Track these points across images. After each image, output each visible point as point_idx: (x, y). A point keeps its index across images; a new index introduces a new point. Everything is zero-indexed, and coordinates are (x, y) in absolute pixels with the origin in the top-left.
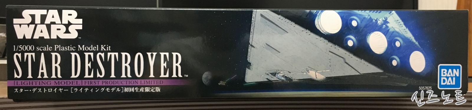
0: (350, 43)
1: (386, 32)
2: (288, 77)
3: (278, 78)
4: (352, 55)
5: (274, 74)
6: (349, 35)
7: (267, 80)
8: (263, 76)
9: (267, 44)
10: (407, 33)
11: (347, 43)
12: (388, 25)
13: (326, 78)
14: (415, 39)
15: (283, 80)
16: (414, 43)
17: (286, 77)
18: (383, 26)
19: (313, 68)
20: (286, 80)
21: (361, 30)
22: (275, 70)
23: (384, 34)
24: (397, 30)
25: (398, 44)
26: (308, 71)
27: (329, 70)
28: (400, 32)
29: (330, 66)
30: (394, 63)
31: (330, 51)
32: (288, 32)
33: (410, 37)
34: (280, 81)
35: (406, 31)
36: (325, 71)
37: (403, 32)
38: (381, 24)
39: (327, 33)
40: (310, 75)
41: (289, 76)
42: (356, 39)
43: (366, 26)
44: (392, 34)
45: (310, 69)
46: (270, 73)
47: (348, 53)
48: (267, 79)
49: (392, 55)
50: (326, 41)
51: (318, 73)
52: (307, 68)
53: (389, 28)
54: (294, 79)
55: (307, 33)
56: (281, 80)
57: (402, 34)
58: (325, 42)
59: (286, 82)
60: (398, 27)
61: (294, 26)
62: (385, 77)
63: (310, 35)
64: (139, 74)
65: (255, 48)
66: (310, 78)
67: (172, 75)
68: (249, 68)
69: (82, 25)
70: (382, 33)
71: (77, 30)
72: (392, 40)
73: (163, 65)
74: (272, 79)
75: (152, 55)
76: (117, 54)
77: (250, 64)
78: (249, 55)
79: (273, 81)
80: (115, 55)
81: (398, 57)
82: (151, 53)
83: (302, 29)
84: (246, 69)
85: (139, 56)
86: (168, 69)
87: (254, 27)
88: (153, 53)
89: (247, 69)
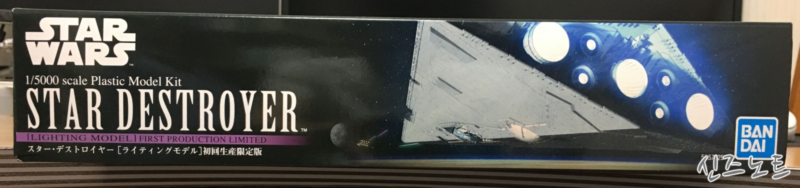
0: (583, 79)
1: (646, 60)
2: (475, 135)
3: (458, 137)
4: (586, 99)
5: (451, 130)
6: (581, 64)
7: (438, 139)
8: (432, 132)
9: (439, 79)
10: (683, 62)
11: (577, 78)
12: (650, 48)
13: (541, 137)
14: (697, 72)
15: (466, 140)
16: (696, 79)
17: (471, 135)
18: (640, 50)
19: (519, 121)
20: (471, 140)
21: (602, 57)
22: (452, 123)
23: (642, 63)
24: (666, 57)
25: (666, 81)
26: (509, 125)
27: (545, 124)
28: (671, 61)
29: (548, 117)
30: (659, 114)
31: (548, 93)
32: (476, 59)
33: (689, 70)
34: (461, 141)
35: (681, 59)
36: (538, 125)
37: (676, 60)
38: (637, 47)
39: (543, 61)
40: (512, 132)
41: (477, 132)
42: (593, 71)
43: (611, 50)
44: (656, 64)
45: (513, 121)
46: (445, 128)
47: (578, 95)
48: (439, 137)
49: (656, 100)
50: (542, 75)
51: (525, 128)
52: (508, 120)
53: (651, 54)
54: (485, 139)
55: (508, 60)
56: (462, 139)
57: (674, 64)
58: (540, 77)
59: (471, 143)
60: (667, 51)
61: (488, 49)
62: (642, 137)
63: (513, 63)
64: (227, 126)
65: (419, 84)
66: (513, 137)
67: (282, 128)
68: (409, 119)
69: (135, 44)
70: (639, 61)
71: (127, 52)
72: (657, 74)
73: (267, 111)
74: (448, 138)
75: (248, 95)
76: (191, 92)
77: (411, 111)
78: (410, 97)
79: (449, 141)
80: (188, 94)
81: (666, 103)
82: (247, 92)
83: (502, 54)
84: (403, 121)
85: (227, 96)
86: (275, 118)
87: (419, 49)
88: (250, 92)
89: (406, 121)
